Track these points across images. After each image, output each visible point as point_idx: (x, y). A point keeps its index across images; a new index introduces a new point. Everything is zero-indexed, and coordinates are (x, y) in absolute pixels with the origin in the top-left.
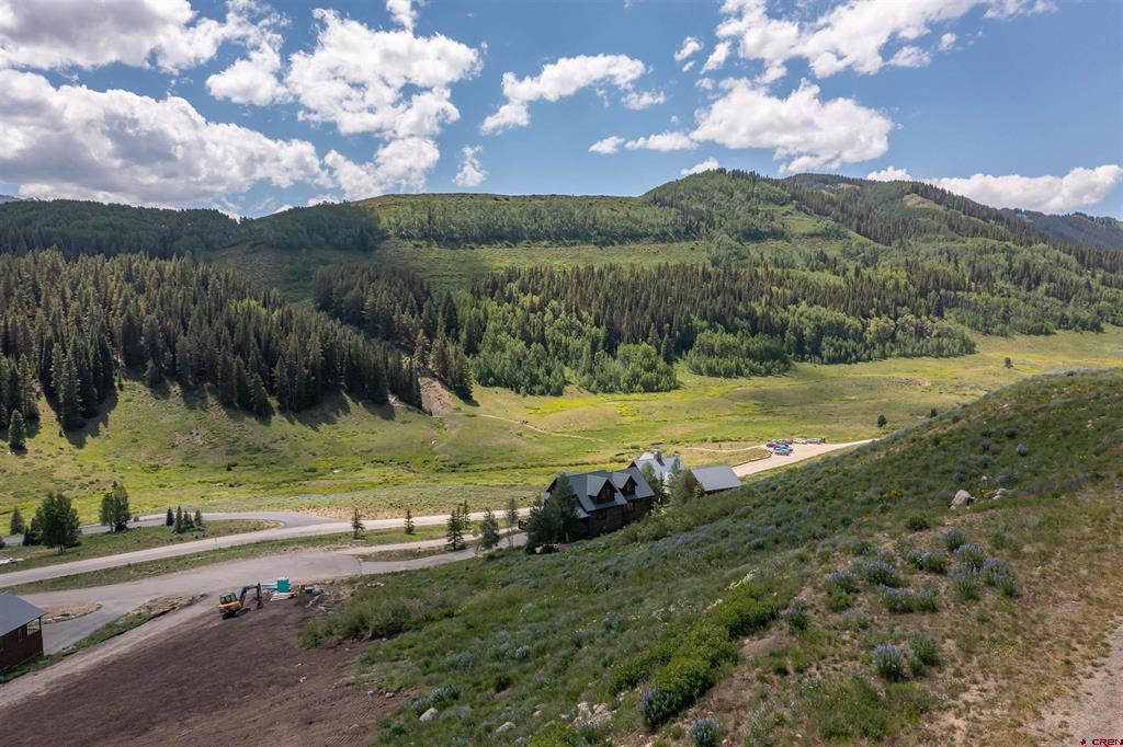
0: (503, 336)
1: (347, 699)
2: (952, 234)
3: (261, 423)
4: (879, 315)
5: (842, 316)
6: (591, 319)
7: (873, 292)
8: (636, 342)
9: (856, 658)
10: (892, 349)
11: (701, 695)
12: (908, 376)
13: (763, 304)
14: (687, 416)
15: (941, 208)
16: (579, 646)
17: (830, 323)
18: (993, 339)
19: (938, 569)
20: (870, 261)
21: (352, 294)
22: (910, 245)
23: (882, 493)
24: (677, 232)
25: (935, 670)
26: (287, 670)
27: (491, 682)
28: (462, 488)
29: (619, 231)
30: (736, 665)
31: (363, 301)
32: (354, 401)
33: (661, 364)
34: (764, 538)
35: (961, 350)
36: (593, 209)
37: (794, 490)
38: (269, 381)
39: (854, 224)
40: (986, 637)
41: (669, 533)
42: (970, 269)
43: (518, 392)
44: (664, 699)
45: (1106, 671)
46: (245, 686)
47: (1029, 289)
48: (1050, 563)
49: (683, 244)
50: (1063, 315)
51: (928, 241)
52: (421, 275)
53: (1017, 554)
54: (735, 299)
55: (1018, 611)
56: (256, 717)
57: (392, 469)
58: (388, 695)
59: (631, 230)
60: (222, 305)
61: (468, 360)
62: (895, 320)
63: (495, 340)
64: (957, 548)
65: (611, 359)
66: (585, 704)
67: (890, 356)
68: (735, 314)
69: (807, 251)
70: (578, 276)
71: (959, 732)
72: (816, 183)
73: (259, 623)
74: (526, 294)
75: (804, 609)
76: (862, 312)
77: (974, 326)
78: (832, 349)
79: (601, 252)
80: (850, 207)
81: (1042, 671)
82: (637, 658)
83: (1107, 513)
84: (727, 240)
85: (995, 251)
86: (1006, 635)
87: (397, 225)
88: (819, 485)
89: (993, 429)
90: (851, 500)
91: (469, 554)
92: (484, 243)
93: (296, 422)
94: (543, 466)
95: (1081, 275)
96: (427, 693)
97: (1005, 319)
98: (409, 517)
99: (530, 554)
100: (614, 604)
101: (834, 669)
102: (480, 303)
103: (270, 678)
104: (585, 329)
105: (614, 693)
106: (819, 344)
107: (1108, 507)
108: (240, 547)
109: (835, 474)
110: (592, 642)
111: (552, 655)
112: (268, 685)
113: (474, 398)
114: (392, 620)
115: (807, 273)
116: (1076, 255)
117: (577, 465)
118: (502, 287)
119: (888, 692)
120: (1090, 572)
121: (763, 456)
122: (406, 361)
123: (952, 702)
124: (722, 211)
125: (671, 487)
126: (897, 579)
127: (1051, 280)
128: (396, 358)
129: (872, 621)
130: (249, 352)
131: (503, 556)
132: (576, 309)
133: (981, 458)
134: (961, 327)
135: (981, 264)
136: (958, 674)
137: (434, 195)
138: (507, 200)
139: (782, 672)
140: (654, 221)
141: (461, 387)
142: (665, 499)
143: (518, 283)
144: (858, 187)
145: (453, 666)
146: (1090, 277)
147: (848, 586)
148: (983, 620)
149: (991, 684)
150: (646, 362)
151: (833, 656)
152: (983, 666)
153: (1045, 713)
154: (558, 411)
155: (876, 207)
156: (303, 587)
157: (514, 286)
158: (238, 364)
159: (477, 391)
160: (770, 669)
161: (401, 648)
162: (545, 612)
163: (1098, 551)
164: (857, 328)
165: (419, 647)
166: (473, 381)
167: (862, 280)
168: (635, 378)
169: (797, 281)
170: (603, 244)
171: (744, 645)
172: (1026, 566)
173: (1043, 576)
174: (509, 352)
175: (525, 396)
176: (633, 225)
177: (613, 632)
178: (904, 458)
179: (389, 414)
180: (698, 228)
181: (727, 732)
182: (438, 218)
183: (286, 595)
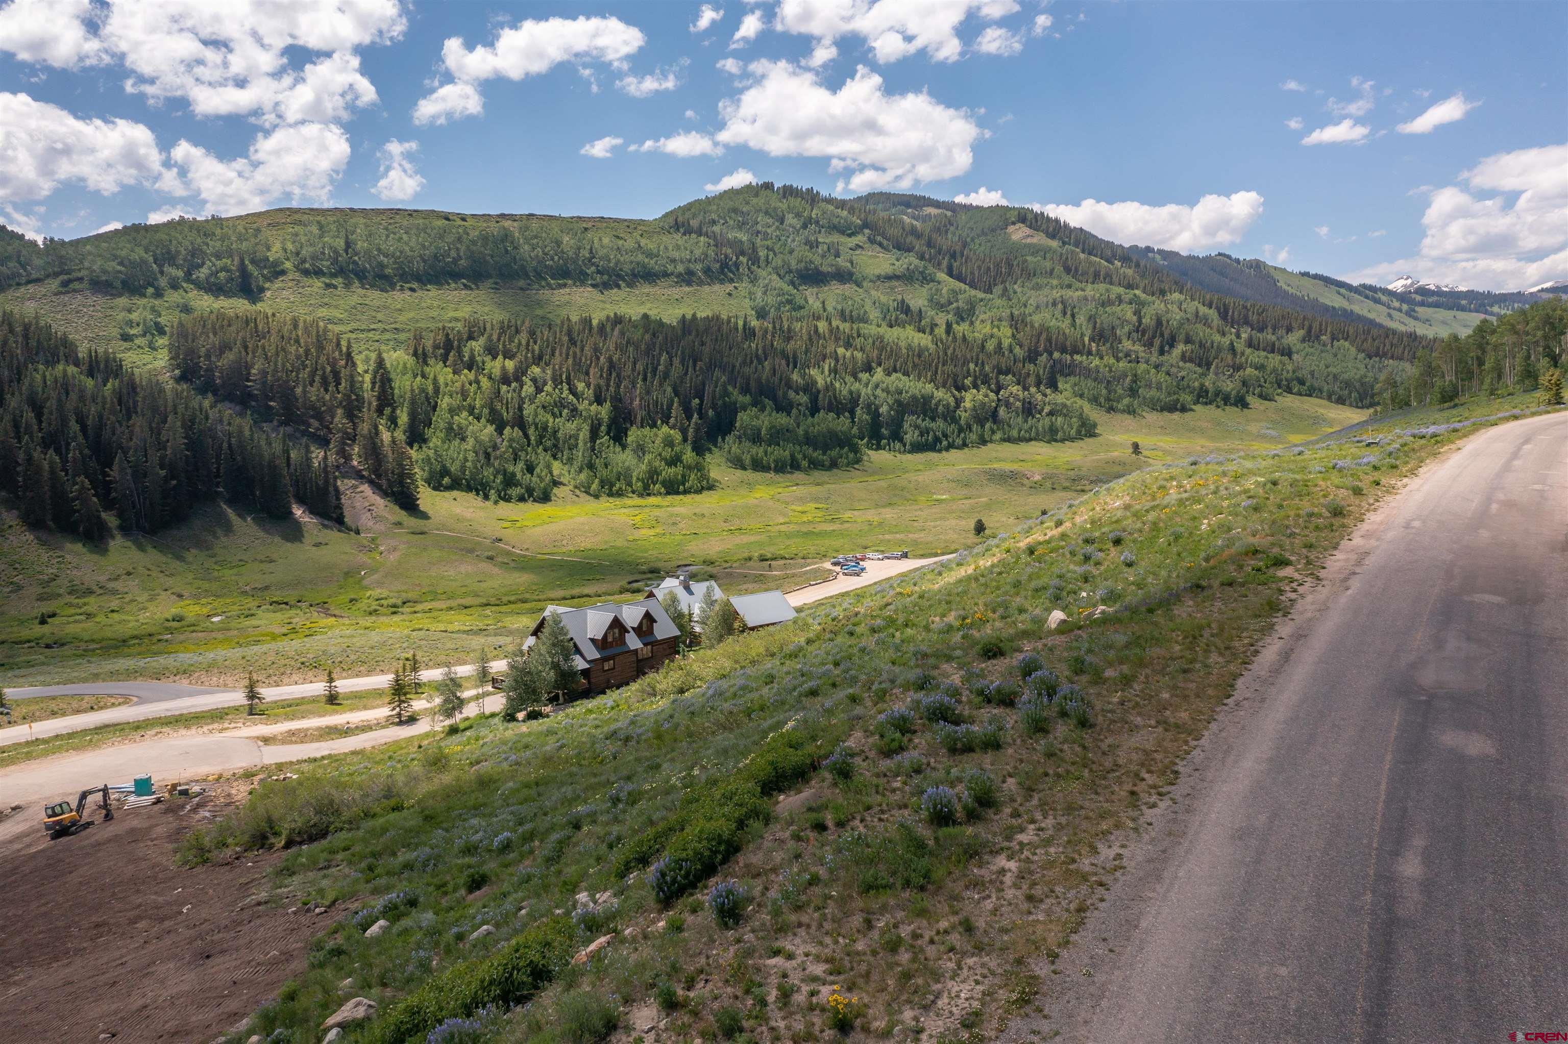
0: (463, 418)
1: (258, 922)
2: (1067, 279)
3: (91, 552)
4: (975, 386)
5: (929, 387)
6: (590, 393)
7: (968, 356)
8: (654, 425)
9: (906, 806)
10: (993, 432)
11: (725, 861)
12: (1015, 467)
13: (827, 372)
14: (727, 526)
15: (1054, 244)
16: (577, 827)
17: (914, 397)
18: (1120, 416)
19: (1007, 701)
20: (966, 314)
21: (230, 357)
22: (1015, 292)
23: (964, 619)
24: (707, 271)
25: (991, 812)
26: (161, 899)
27: (461, 881)
28: (408, 637)
29: (627, 268)
30: (767, 824)
31: (248, 367)
32: (239, 515)
33: (689, 456)
34: (818, 682)
35: (1079, 432)
36: (589, 235)
37: (857, 619)
38: (104, 489)
39: (945, 263)
40: (1051, 772)
41: (699, 683)
42: (1090, 326)
43: (486, 497)
44: (680, 870)
45: (1172, 799)
46: (97, 926)
47: (1162, 352)
48: (1132, 687)
49: (717, 287)
50: (1202, 385)
51: (1038, 287)
52: (337, 329)
53: (1098, 679)
54: (788, 366)
55: (1089, 743)
56: (124, 960)
57: (301, 613)
58: (317, 910)
59: (644, 266)
60: (19, 373)
61: (413, 453)
62: (997, 393)
63: (450, 424)
64: (1030, 675)
65: (618, 449)
66: (585, 894)
67: (991, 441)
68: (789, 385)
69: (884, 299)
70: (569, 333)
71: (1009, 874)
72: (895, 205)
73: (109, 841)
74: (494, 358)
75: (852, 755)
76: (955, 381)
77: (1094, 400)
78: (917, 433)
79: (602, 298)
80: (939, 240)
81: (1105, 805)
82: (650, 832)
83: (1201, 628)
84: (777, 282)
85: (1121, 301)
86: (1072, 769)
87: (298, 254)
88: (888, 612)
89: (1097, 534)
90: (927, 628)
91: (422, 727)
92: (430, 282)
93: (150, 549)
94: (524, 601)
95: (1224, 334)
96: (373, 903)
97: (1133, 392)
98: (331, 680)
99: (509, 721)
100: (625, 772)
101: (880, 820)
102: (427, 369)
103: (137, 912)
104: (581, 407)
105: (622, 875)
106: (900, 426)
107: (1204, 622)
108: (71, 735)
109: (909, 596)
110: (594, 822)
111: (542, 841)
112: (133, 921)
113: (422, 508)
114: (315, 819)
115: (884, 329)
116: (1218, 309)
117: (573, 598)
118: (459, 347)
119: (937, 839)
120: (1172, 696)
121: (826, 577)
122: (317, 455)
123: (1006, 844)
124: (769, 243)
125: (703, 623)
126: (960, 715)
127: (1188, 341)
128: (303, 451)
129: (928, 764)
130: (68, 444)
131: (471, 727)
132: (568, 378)
133: (1079, 570)
134: (1080, 402)
135: (1105, 319)
136: (1016, 814)
137: (351, 209)
138: (464, 219)
139: (821, 827)
140: (676, 255)
141: (402, 493)
142: (694, 641)
143: (482, 341)
144: (949, 213)
145: (408, 866)
146: (1233, 337)
147: (903, 726)
148: (1050, 755)
149: (1050, 822)
150: (667, 453)
151: (880, 805)
152: (1043, 804)
153: (1100, 846)
154: (544, 523)
155: (973, 240)
156: (174, 786)
157: (477, 346)
158: (51, 463)
159: (427, 498)
160: (808, 825)
161: (332, 852)
162: (533, 792)
163: (1185, 671)
164: (948, 404)
165: (357, 848)
166: (420, 483)
167: (955, 338)
168: (652, 475)
169: (870, 340)
170: (605, 286)
171: (778, 803)
172: (1105, 693)
173: (1122, 703)
174: (471, 441)
175: (496, 503)
176: (646, 260)
177: (621, 806)
178: (992, 573)
179: (295, 533)
180: (737, 265)
181: (754, 898)
182: (361, 245)
183: (147, 800)
